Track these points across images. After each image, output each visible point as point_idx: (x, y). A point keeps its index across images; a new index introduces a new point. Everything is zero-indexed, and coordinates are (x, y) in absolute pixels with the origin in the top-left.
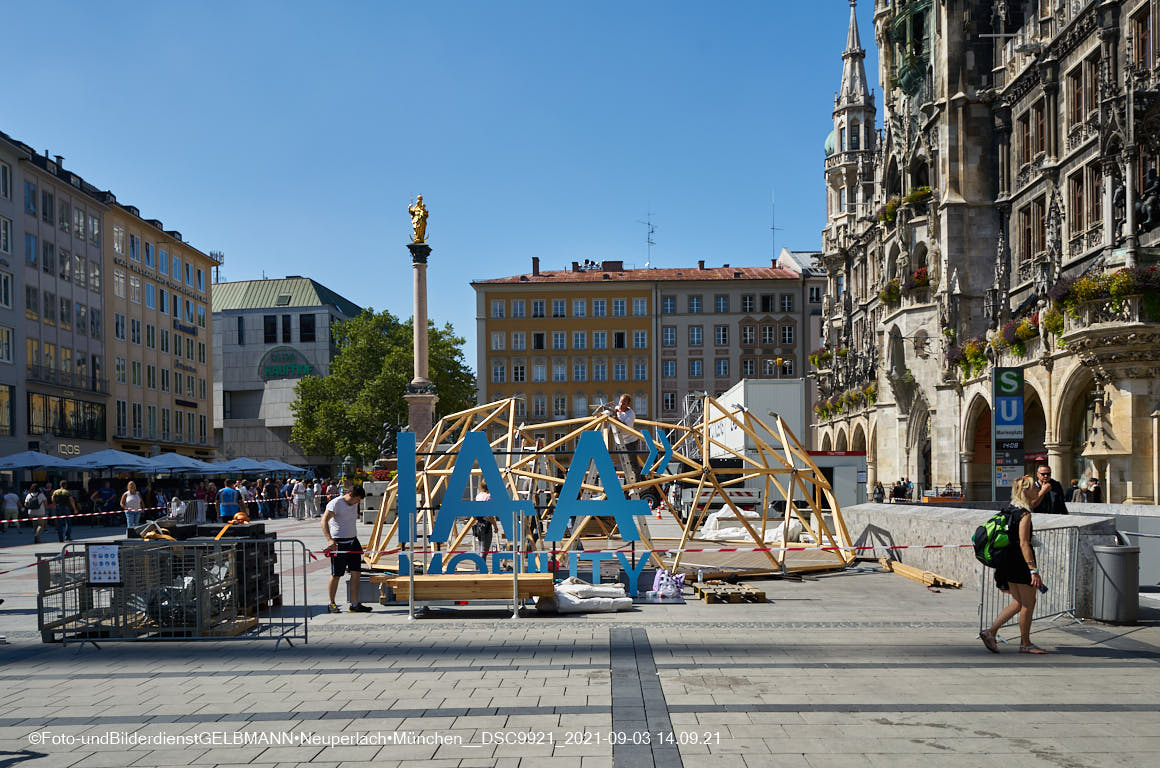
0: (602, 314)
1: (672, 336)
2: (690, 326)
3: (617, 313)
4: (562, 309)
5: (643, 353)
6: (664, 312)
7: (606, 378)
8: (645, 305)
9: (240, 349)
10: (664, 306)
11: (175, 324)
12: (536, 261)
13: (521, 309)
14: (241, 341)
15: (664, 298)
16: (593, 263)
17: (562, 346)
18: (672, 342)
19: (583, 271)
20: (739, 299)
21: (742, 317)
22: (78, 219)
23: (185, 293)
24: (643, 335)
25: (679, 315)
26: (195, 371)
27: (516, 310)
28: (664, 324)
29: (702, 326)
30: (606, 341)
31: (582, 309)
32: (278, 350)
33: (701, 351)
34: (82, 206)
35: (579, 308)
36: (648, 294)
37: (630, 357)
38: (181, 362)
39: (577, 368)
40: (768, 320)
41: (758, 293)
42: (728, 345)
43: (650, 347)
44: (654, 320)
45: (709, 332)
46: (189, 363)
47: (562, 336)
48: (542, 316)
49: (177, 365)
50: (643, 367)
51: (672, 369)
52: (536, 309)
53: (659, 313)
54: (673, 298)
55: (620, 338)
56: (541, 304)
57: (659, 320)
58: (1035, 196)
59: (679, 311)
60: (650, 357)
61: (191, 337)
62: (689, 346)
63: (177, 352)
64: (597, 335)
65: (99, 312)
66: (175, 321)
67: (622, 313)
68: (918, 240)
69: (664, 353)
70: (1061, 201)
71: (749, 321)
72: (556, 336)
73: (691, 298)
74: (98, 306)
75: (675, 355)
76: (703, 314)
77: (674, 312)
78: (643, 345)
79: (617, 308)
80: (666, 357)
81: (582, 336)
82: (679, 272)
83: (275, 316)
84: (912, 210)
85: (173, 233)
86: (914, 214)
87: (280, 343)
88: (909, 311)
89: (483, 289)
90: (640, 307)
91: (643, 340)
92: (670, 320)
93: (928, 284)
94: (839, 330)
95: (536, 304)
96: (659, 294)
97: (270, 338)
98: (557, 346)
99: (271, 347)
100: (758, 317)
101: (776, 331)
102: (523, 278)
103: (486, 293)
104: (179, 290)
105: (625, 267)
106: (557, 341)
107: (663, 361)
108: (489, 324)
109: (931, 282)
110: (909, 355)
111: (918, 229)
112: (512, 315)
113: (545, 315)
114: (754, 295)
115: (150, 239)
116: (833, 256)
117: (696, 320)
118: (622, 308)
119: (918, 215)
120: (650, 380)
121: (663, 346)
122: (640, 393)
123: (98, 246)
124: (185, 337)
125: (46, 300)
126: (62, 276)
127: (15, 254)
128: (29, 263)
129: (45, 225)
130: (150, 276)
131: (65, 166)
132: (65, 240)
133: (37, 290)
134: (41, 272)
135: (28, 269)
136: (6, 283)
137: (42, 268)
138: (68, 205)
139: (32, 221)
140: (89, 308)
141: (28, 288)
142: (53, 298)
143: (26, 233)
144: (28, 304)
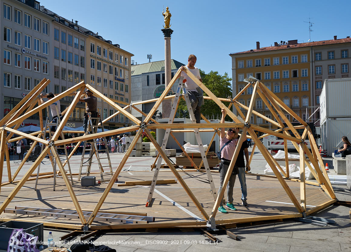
0: (287, 63)
1: (320, 70)
2: (329, 65)
3: (293, 62)
4: (268, 62)
5: (306, 79)
6: (316, 60)
7: (289, 91)
8: (307, 57)
9: (148, 87)
10: (316, 57)
11: (115, 78)
12: (258, 43)
13: (251, 64)
14: (148, 85)
15: (316, 54)
16: (284, 42)
17: (269, 78)
18: (320, 73)
19: (279, 46)
22: (76, 41)
23: (119, 66)
24: (306, 71)
25: (323, 60)
26: (123, 95)
27: (248, 64)
28: (316, 65)
30: (288, 74)
31: (277, 61)
32: (160, 87)
33: (334, 76)
34: (77, 36)
35: (276, 61)
36: (308, 52)
37: (300, 81)
38: (117, 92)
39: (276, 87)
42: (348, 73)
43: (309, 76)
44: (311, 64)
45: (338, 67)
46: (121, 92)
47: (269, 73)
48: (260, 66)
49: (116, 93)
50: (306, 85)
51: (320, 85)
52: (257, 63)
53: (313, 60)
54: (320, 53)
55: (295, 74)
56: (260, 61)
57: (313, 63)
59: (323, 59)
60: (309, 80)
61: (122, 83)
62: (328, 74)
63: (116, 88)
64: (284, 72)
65: (84, 74)
66: (115, 77)
67: (296, 62)
69: (316, 78)
72: (266, 74)
73: (329, 52)
74: (83, 73)
75: (321, 79)
76: (335, 59)
77: (321, 60)
78: (306, 75)
79: (293, 60)
81: (278, 73)
82: (324, 42)
83: (160, 74)
85: (116, 45)
87: (161, 84)
89: (235, 57)
90: (304, 58)
91: (306, 73)
92: (318, 63)
95: (257, 61)
96: (313, 52)
97: (158, 82)
98: (266, 78)
99: (159, 86)
102: (251, 50)
103: (236, 58)
104: (117, 65)
105: (298, 42)
106: (266, 76)
107: (316, 82)
108: (237, 71)
112: (247, 66)
113: (261, 65)
115: (106, 47)
117: (332, 62)
118: (296, 60)
120: (309, 91)
121: (315, 75)
122: (305, 96)
123: (84, 50)
124: (120, 83)
125: (62, 71)
126: (69, 62)
127: (50, 55)
128: (56, 58)
129: (62, 44)
130: (105, 61)
131: (78, 24)
132: (70, 49)
133: (59, 67)
134: (61, 61)
135: (55, 60)
136: (47, 65)
137: (61, 59)
138: (72, 36)
139: (57, 42)
140: (80, 73)
141: (55, 67)
142: (65, 70)
143: (55, 47)
144: (55, 73)
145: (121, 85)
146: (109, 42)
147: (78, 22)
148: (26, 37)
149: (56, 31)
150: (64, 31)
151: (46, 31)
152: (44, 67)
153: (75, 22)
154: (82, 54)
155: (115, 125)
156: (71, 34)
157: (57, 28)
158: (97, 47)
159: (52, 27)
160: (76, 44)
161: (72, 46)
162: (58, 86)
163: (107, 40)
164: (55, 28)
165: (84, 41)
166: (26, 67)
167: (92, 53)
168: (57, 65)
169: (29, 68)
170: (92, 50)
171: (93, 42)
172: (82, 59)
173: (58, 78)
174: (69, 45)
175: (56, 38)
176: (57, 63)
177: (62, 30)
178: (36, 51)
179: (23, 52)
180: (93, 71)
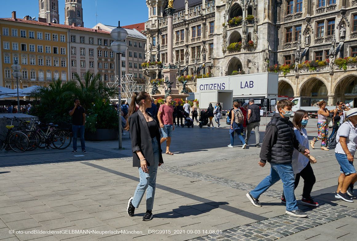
0: (48, 39)
1: (74, 51)
2: (80, 48)
3: (54, 40)
4: (33, 35)
5: (64, 56)
6: (72, 41)
7: (51, 65)
10: (71, 39)
13: (16, 33)
15: (72, 36)
17: (33, 50)
18: (74, 53)
20: (97, 39)
21: (98, 46)
24: (64, 49)
25: (77, 43)
27: (13, 33)
28: (72, 46)
29: (84, 48)
30: (51, 51)
33: (85, 58)
35: (40, 36)
36: (66, 33)
37: (59, 57)
39: (39, 60)
40: (106, 49)
41: (103, 38)
42: (93, 56)
43: (67, 55)
44: (68, 44)
45: (87, 51)
47: (33, 46)
50: (64, 62)
51: (74, 63)
52: (22, 34)
53: (70, 41)
54: (74, 36)
55: (55, 50)
56: (24, 32)
57: (70, 44)
58: (295, 24)
59: (76, 41)
60: (67, 58)
62: (81, 55)
64: (47, 47)
67: (56, 40)
68: (249, 32)
69: (72, 57)
70: (312, 28)
71: (100, 48)
72: (31, 46)
73: (81, 37)
75: (76, 58)
76: (85, 44)
78: (64, 53)
79: (54, 38)
80: (73, 59)
81: (41, 47)
84: (247, 22)
86: (248, 23)
88: (245, 54)
90: (63, 38)
91: (64, 51)
93: (253, 45)
94: (154, 55)
95: (22, 31)
96: (70, 34)
98: (31, 50)
100: (103, 47)
101: (108, 53)
106: (31, 48)
107: (71, 60)
108: (2, 38)
109: (255, 45)
110: (245, 67)
111: (249, 28)
112: (12, 35)
113: (26, 37)
114: (102, 39)
116: (153, 30)
117: (83, 46)
118: (56, 38)
119: (249, 24)
120: (67, 67)
121: (71, 55)
122: (64, 72)
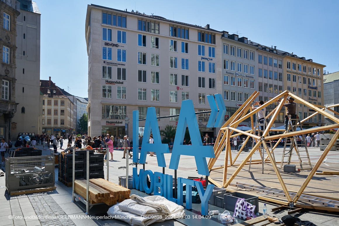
11: (309, 87)
22: (275, 61)
23: (312, 77)
26: (316, 100)
34: (275, 58)
38: (311, 98)
46: (315, 98)
61: (315, 90)
63: (310, 95)
65: (281, 86)
66: (309, 86)
74: (281, 85)
85: (309, 60)
104: (310, 76)
115: (300, 63)
123: (281, 68)
124: (313, 90)
125: (265, 85)
126: (270, 78)
127: (256, 75)
128: (260, 76)
129: (265, 65)
130: (300, 74)
131: (277, 48)
132: (271, 68)
133: (262, 83)
134: (263, 78)
135: (259, 78)
136: (253, 83)
137: (263, 77)
138: (272, 59)
139: (260, 65)
140: (279, 86)
141: (259, 83)
142: (267, 84)
143: (259, 68)
144: (259, 87)
145: (314, 92)
146: (302, 58)
147: (276, 47)
148: (238, 64)
149: (260, 56)
150: (266, 55)
151: (253, 58)
152: (251, 84)
153: (274, 48)
154: (280, 71)
155: (309, 125)
156: (271, 57)
157: (261, 54)
158: (293, 64)
159: (257, 54)
160: (275, 64)
161: (272, 66)
162: (262, 97)
163: (301, 57)
164: (259, 55)
165: (282, 61)
166: (239, 85)
167: (288, 69)
168: (261, 81)
169: (241, 86)
170: (289, 66)
171: (289, 60)
172: (280, 75)
173: (261, 91)
174: (270, 65)
175: (260, 62)
176: (260, 80)
177: (264, 55)
178: (246, 73)
179: (237, 75)
180: (289, 83)
